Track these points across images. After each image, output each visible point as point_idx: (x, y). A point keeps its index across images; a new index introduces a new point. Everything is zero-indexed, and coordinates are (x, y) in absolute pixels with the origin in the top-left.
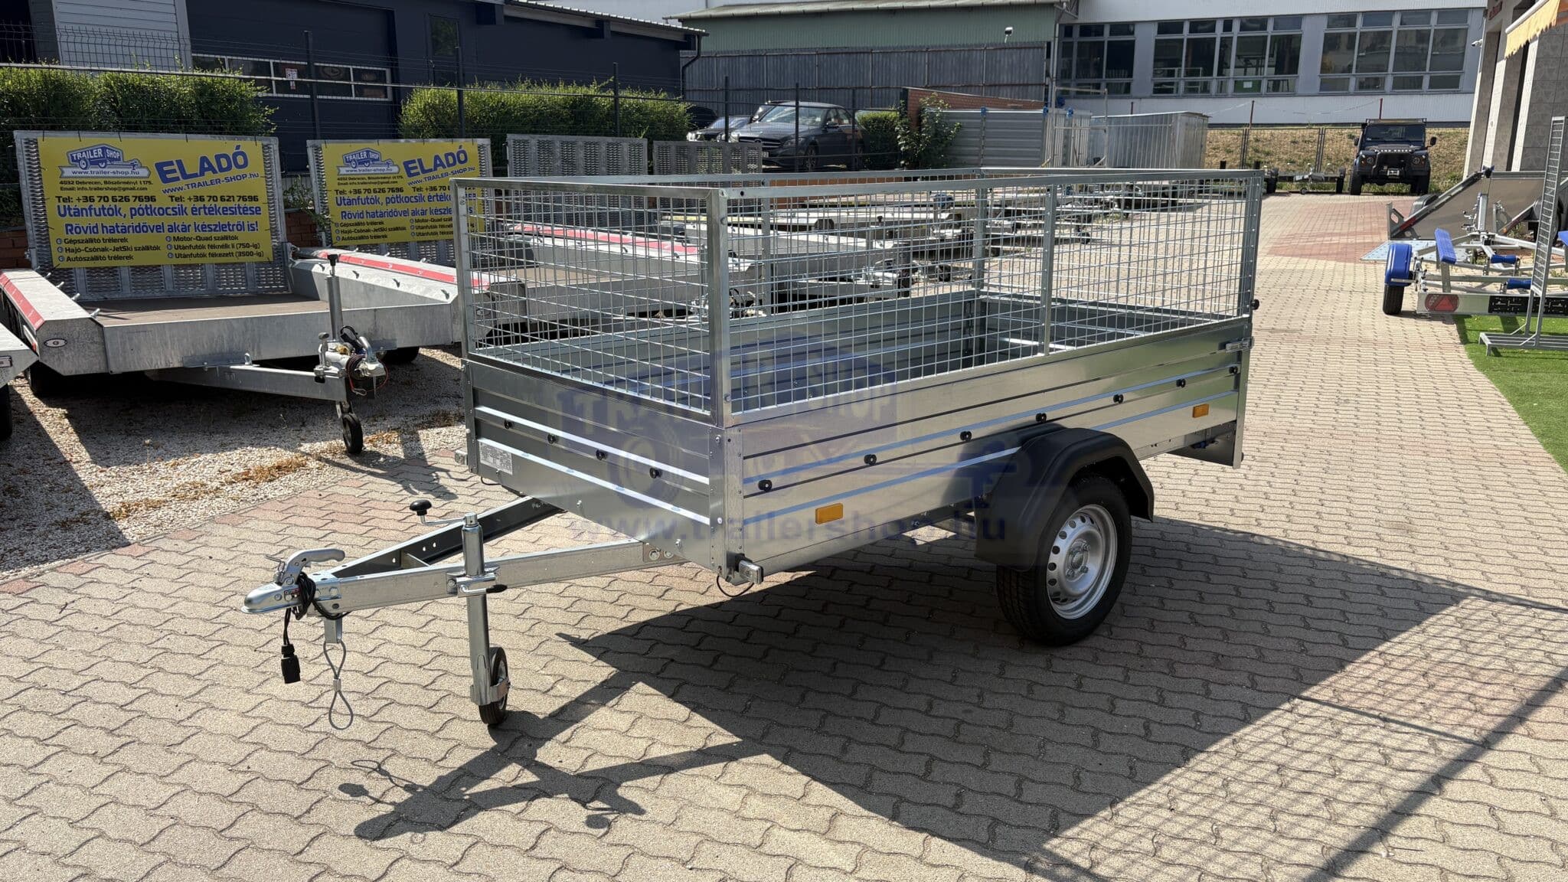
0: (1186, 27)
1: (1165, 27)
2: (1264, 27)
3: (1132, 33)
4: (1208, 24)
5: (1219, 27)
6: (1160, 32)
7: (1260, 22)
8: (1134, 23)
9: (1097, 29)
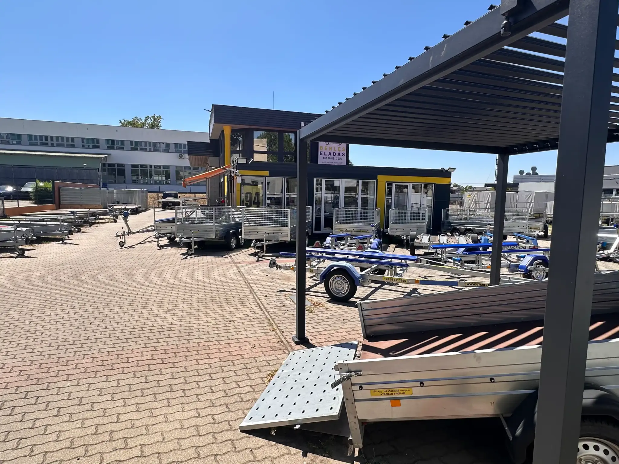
0: (139, 166)
1: (133, 166)
2: (160, 168)
3: (124, 167)
4: (146, 166)
5: (149, 167)
6: (132, 167)
7: (160, 167)
8: (124, 164)
9: (114, 165)
